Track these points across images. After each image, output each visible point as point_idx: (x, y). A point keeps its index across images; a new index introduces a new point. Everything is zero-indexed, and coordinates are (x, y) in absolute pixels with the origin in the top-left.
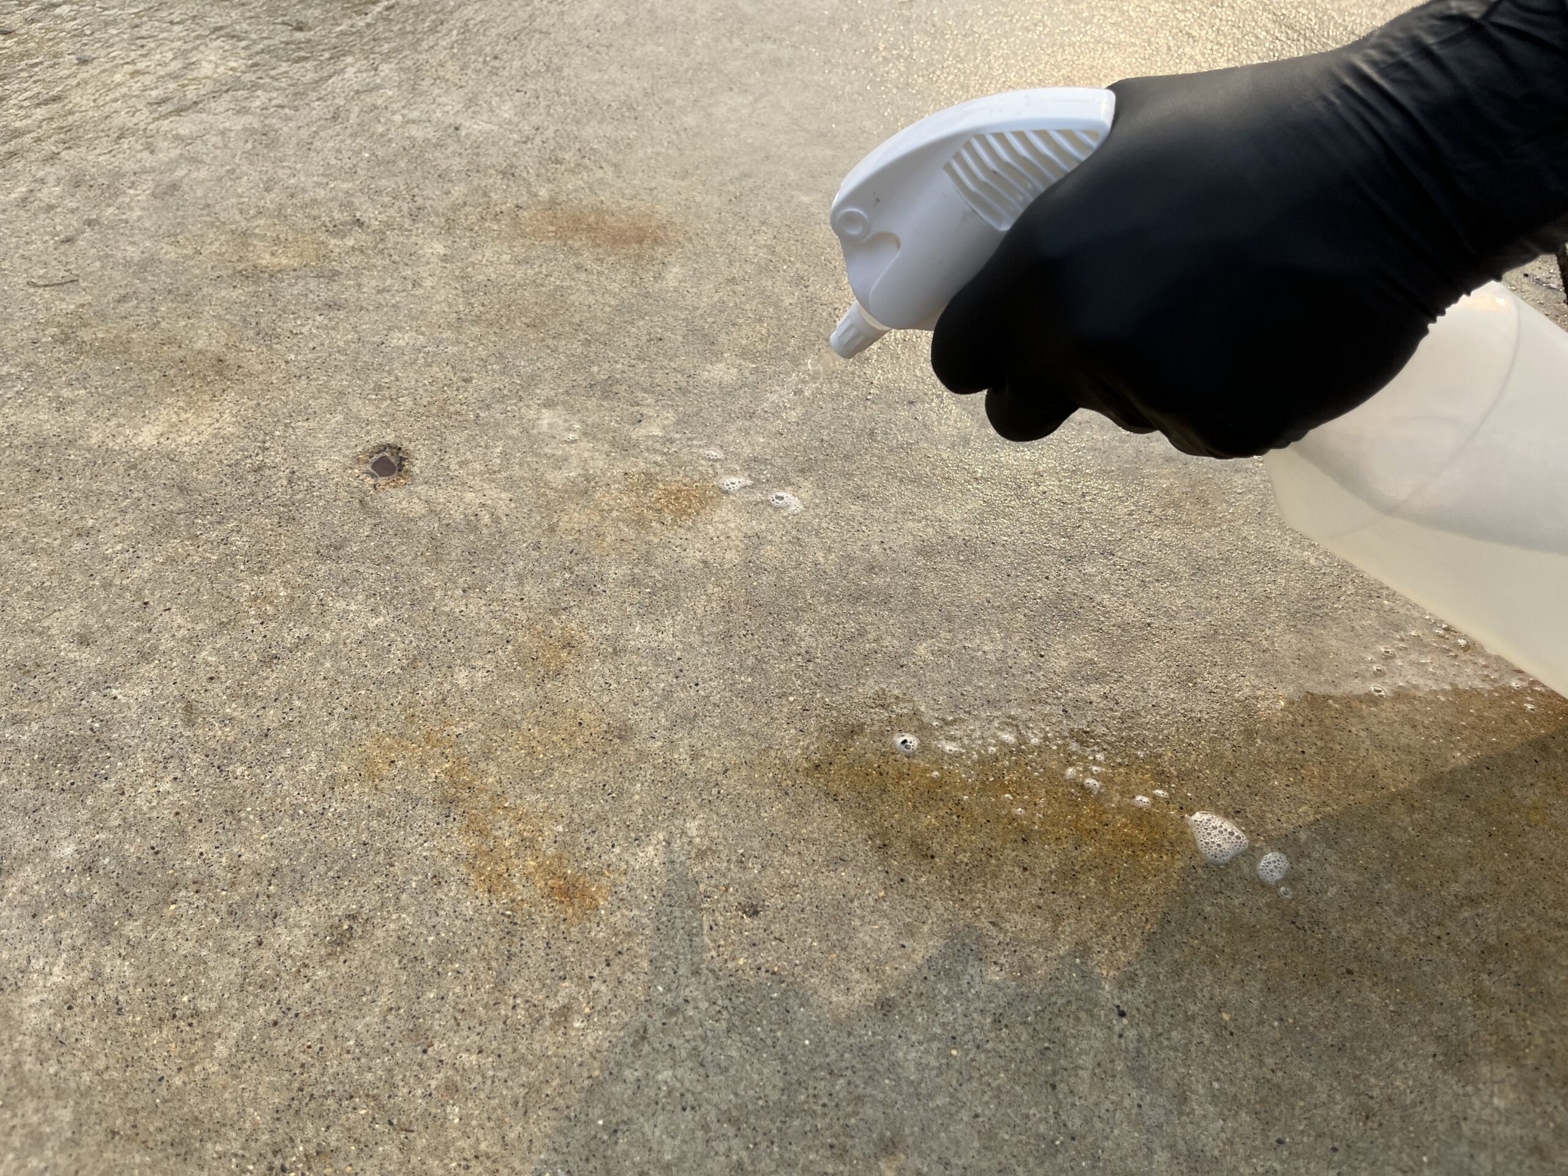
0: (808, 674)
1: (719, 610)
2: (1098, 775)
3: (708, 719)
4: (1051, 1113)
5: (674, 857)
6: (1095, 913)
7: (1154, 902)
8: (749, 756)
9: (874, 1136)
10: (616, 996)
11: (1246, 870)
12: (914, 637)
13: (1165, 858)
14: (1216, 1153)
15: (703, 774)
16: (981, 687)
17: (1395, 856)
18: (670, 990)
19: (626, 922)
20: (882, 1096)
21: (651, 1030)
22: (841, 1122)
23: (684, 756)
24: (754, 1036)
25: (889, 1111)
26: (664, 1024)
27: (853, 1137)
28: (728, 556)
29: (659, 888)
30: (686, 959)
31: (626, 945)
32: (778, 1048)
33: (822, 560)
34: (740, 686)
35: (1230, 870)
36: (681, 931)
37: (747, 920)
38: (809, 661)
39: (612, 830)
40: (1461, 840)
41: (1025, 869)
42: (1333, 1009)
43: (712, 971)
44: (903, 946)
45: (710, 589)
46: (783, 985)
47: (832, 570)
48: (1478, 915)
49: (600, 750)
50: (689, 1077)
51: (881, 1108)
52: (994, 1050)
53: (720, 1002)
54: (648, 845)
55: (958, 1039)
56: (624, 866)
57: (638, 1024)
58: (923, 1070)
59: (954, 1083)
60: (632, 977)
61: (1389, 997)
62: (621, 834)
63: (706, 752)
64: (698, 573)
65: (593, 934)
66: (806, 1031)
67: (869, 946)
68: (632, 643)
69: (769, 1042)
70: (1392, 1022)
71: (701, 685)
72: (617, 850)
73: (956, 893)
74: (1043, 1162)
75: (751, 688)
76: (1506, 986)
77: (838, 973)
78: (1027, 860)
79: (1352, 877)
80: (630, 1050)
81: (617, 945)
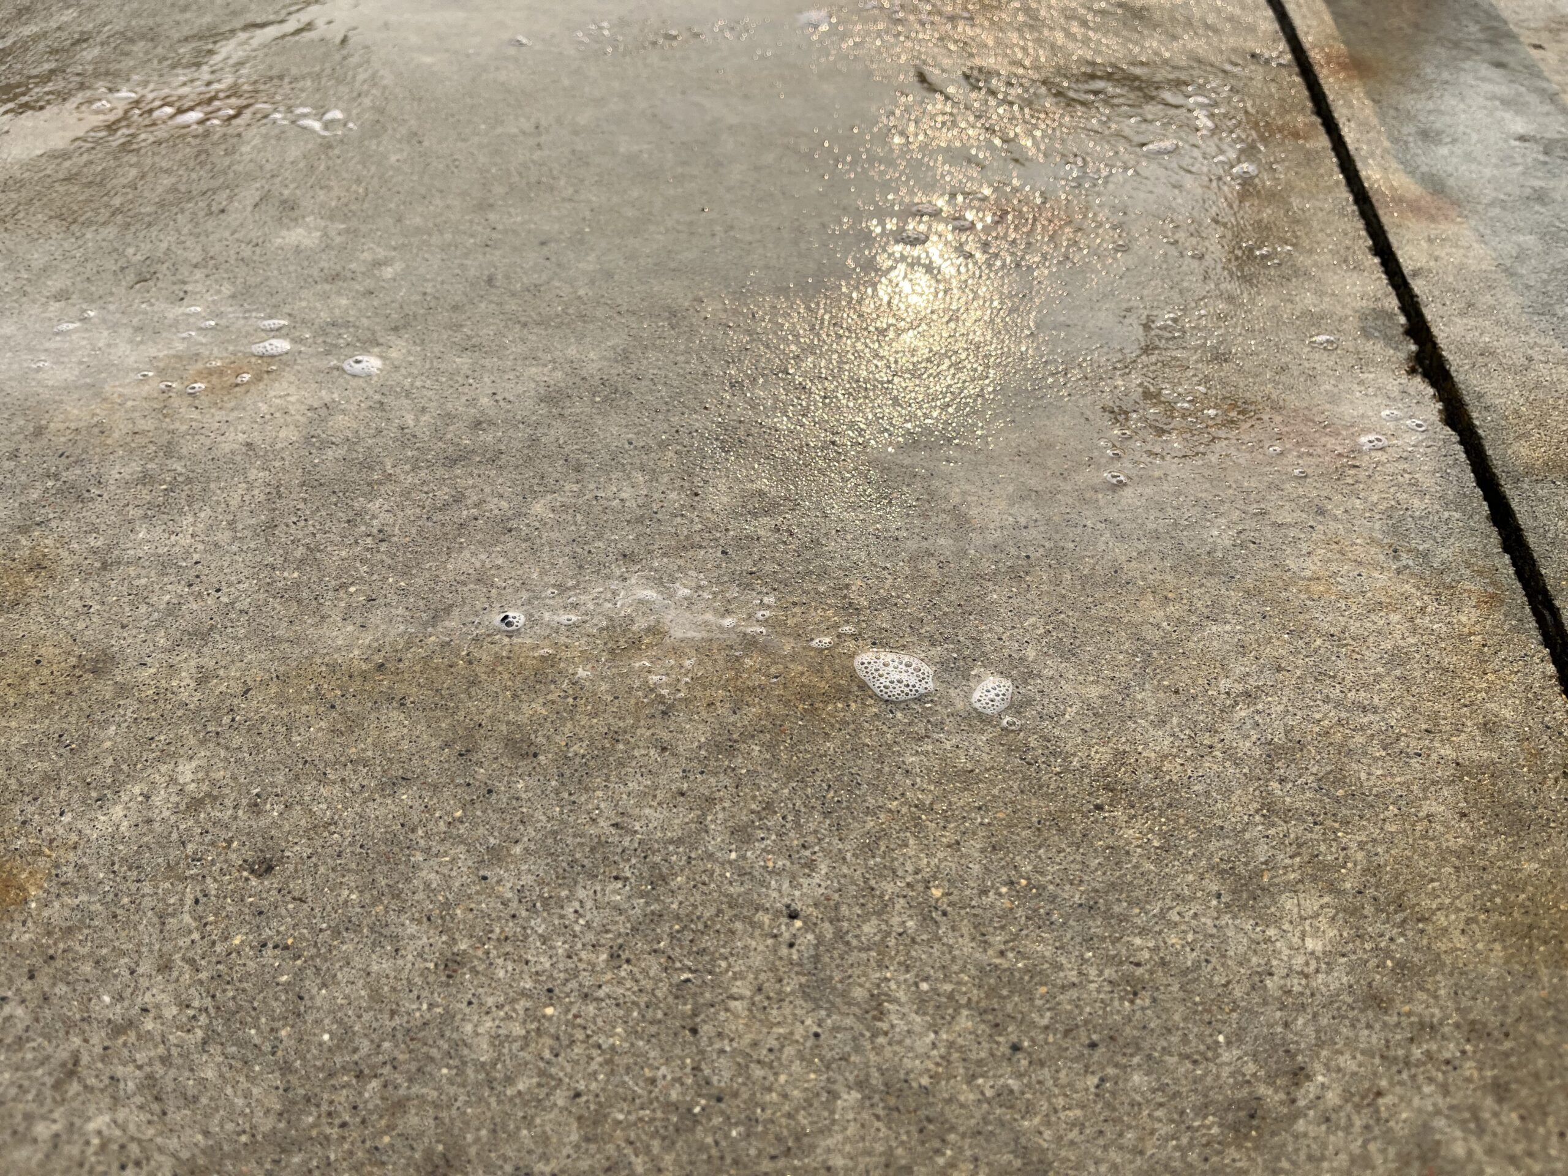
0: (379, 557)
1: (262, 497)
2: (766, 620)
3: (229, 630)
4: (688, 1070)
5: (154, 814)
6: (759, 789)
7: (838, 764)
8: (282, 669)
9: (417, 1156)
10: (37, 1020)
11: (960, 705)
12: (528, 495)
13: (853, 706)
14: (925, 1081)
15: (212, 700)
16: (616, 541)
17: (1148, 660)
18: (121, 998)
19: (67, 913)
20: (435, 1094)
21: (85, 1059)
22: (368, 1144)
23: (188, 681)
24: (242, 1044)
25: (444, 1114)
26: (106, 1048)
27: (383, 1163)
28: (282, 434)
29: (123, 860)
30: (151, 951)
31: (61, 946)
32: (280, 1053)
33: (411, 423)
34: (280, 585)
35: (939, 708)
36: (150, 913)
37: (254, 882)
38: (382, 541)
39: (63, 793)
40: (1228, 627)
41: (664, 749)
42: (1079, 858)
43: (191, 962)
44: (485, 878)
45: (253, 474)
46: (299, 962)
47: (423, 433)
48: (1258, 712)
49: (60, 691)
50: (133, 1117)
51: (431, 1112)
52: (609, 997)
53: (196, 1004)
54: (115, 804)
55: (557, 991)
56: (74, 838)
57: (65, 1055)
58: (501, 1044)
59: (547, 1054)
60: (65, 988)
61: (1151, 830)
62: (76, 796)
63: (221, 672)
64: (238, 458)
65: (14, 938)
66: (326, 1021)
67: (434, 886)
68: (132, 552)
69: (267, 1047)
70: (1157, 862)
71: (225, 589)
72: (67, 818)
73: (566, 795)
74: (673, 1143)
75: (297, 584)
76: (1304, 793)
77: (384, 931)
78: (665, 735)
79: (1094, 692)
80: (48, 1093)
81: (49, 947)
